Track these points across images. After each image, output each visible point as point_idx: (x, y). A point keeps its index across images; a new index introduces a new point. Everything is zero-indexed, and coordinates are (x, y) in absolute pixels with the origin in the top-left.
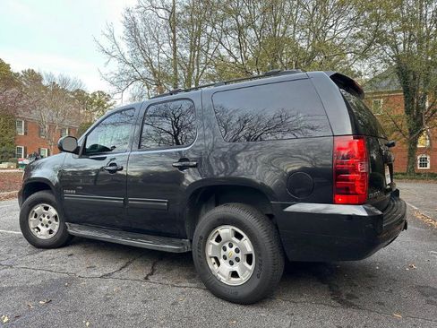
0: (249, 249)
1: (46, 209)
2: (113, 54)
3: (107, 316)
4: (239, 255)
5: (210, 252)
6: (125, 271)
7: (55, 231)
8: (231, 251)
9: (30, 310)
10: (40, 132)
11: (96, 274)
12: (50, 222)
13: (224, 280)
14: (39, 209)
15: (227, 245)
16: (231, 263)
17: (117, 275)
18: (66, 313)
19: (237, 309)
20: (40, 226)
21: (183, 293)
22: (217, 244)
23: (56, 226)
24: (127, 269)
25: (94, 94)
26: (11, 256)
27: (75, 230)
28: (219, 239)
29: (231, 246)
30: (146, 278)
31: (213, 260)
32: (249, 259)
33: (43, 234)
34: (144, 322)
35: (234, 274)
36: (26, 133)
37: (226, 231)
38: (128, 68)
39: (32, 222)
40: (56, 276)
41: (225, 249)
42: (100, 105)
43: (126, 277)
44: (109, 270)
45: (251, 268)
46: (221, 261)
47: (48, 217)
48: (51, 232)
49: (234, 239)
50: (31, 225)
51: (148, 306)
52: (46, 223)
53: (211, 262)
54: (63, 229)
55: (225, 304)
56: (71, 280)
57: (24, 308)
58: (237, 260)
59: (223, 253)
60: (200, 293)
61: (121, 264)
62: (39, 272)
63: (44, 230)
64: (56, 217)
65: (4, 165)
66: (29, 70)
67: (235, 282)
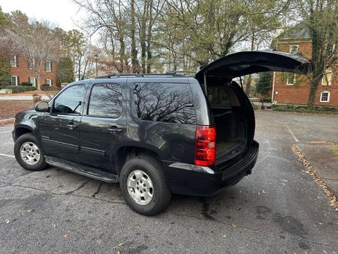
0: (151, 185)
1: (31, 145)
2: (83, 4)
3: (66, 221)
4: (146, 188)
5: (129, 184)
6: (81, 190)
7: (38, 159)
8: (141, 185)
9: (22, 216)
10: (29, 65)
11: (63, 191)
12: (34, 154)
13: (137, 201)
14: (26, 145)
15: (139, 181)
16: (141, 192)
17: (76, 193)
18: (42, 218)
19: (143, 218)
20: (28, 156)
21: (114, 207)
22: (134, 180)
23: (38, 157)
24: (83, 188)
25: (70, 32)
26: (10, 176)
27: (50, 162)
28: (134, 177)
29: (141, 182)
30: (94, 196)
31: (132, 189)
32: (151, 190)
33: (30, 161)
34: (87, 226)
35: (143, 198)
36: (18, 66)
37: (138, 173)
38: (95, 16)
39: (23, 153)
40: (39, 192)
41: (138, 184)
42: (75, 41)
43: (81, 194)
44: (72, 189)
45: (151, 195)
46: (136, 190)
47: (33, 151)
48: (35, 160)
49: (143, 178)
50: (22, 156)
51: (91, 215)
52: (32, 155)
53: (130, 191)
54: (43, 159)
55: (137, 215)
56: (48, 196)
57: (18, 214)
58: (145, 190)
59: (137, 186)
60: (124, 207)
61: (80, 184)
62: (27, 189)
63: (31, 159)
64: (38, 151)
65: (3, 91)
66: (17, 11)
67: (143, 203)
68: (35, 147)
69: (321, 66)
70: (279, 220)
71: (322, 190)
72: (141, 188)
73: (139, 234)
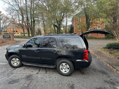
0: (68, 67)
3: (45, 82)
4: (66, 68)
6: (40, 72)
13: (63, 72)
14: (14, 59)
20: (14, 63)
22: (62, 66)
23: (19, 63)
29: (65, 66)
30: (46, 73)
33: (15, 65)
34: (52, 82)
35: (65, 71)
37: (64, 64)
39: (12, 62)
41: (63, 67)
44: (37, 72)
45: (69, 70)
47: (16, 61)
48: (17, 64)
53: (61, 69)
54: (21, 63)
58: (66, 69)
59: (63, 68)
62: (21, 74)
64: (18, 61)
67: (66, 72)
68: (17, 59)
69: (89, 25)
70: (100, 71)
71: (104, 62)
72: (65, 68)
73: (69, 81)
